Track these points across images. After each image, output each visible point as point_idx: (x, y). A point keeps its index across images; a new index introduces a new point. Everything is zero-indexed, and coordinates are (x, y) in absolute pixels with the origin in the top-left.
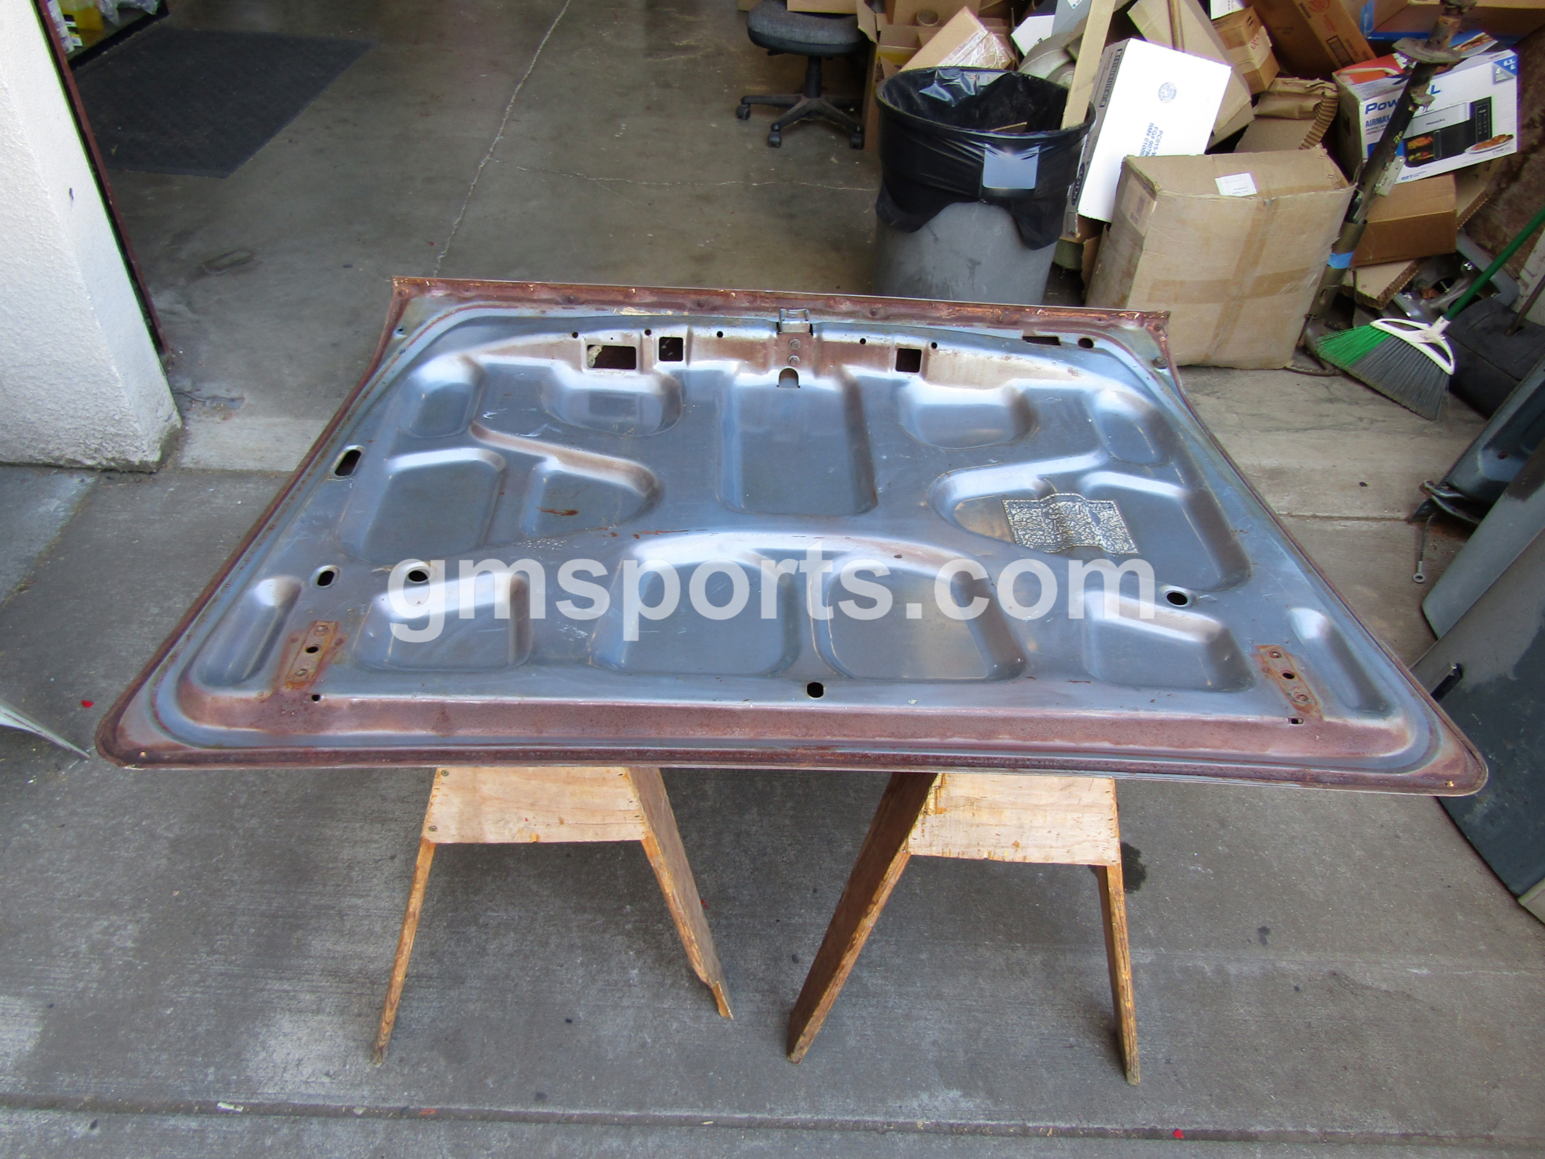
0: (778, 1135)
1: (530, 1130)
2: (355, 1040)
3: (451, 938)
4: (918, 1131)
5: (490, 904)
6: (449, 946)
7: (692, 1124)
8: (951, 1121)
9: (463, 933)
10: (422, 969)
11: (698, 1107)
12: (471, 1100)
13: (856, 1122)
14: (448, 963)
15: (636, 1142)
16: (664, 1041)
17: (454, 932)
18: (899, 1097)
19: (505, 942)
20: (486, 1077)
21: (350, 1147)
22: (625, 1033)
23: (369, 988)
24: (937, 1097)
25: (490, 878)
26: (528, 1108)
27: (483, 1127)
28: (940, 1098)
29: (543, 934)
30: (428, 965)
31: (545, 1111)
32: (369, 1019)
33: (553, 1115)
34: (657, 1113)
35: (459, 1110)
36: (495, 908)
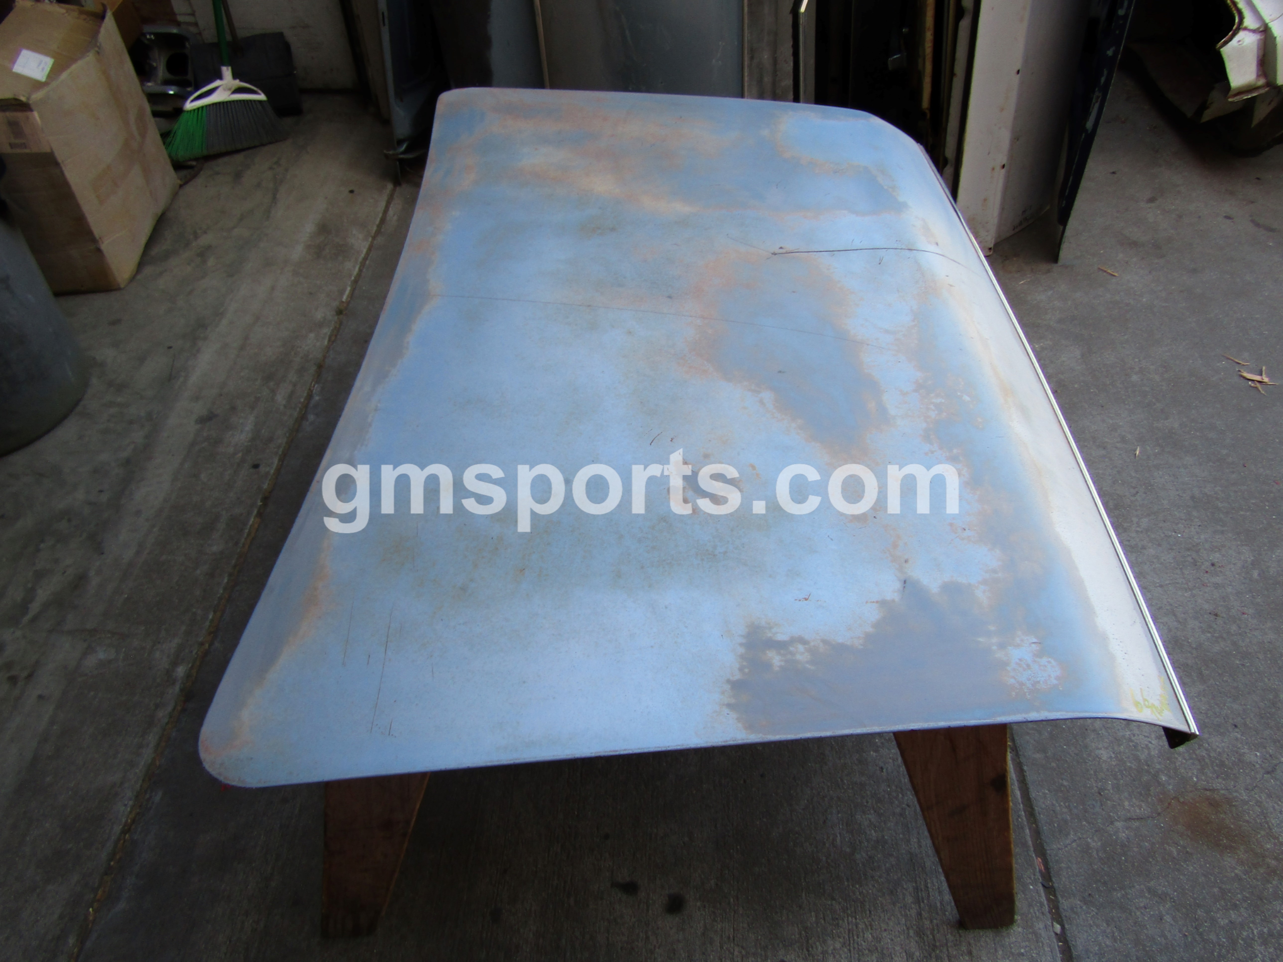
1: (1031, 776)
2: (996, 950)
3: (872, 877)
5: (827, 845)
6: (880, 877)
9: (864, 865)
10: (909, 899)
14: (899, 875)
17: (865, 875)
19: (866, 823)
23: (941, 951)
25: (798, 850)
27: (1039, 814)
29: (853, 788)
30: (904, 894)
32: (972, 942)
35: (1031, 837)
36: (831, 838)
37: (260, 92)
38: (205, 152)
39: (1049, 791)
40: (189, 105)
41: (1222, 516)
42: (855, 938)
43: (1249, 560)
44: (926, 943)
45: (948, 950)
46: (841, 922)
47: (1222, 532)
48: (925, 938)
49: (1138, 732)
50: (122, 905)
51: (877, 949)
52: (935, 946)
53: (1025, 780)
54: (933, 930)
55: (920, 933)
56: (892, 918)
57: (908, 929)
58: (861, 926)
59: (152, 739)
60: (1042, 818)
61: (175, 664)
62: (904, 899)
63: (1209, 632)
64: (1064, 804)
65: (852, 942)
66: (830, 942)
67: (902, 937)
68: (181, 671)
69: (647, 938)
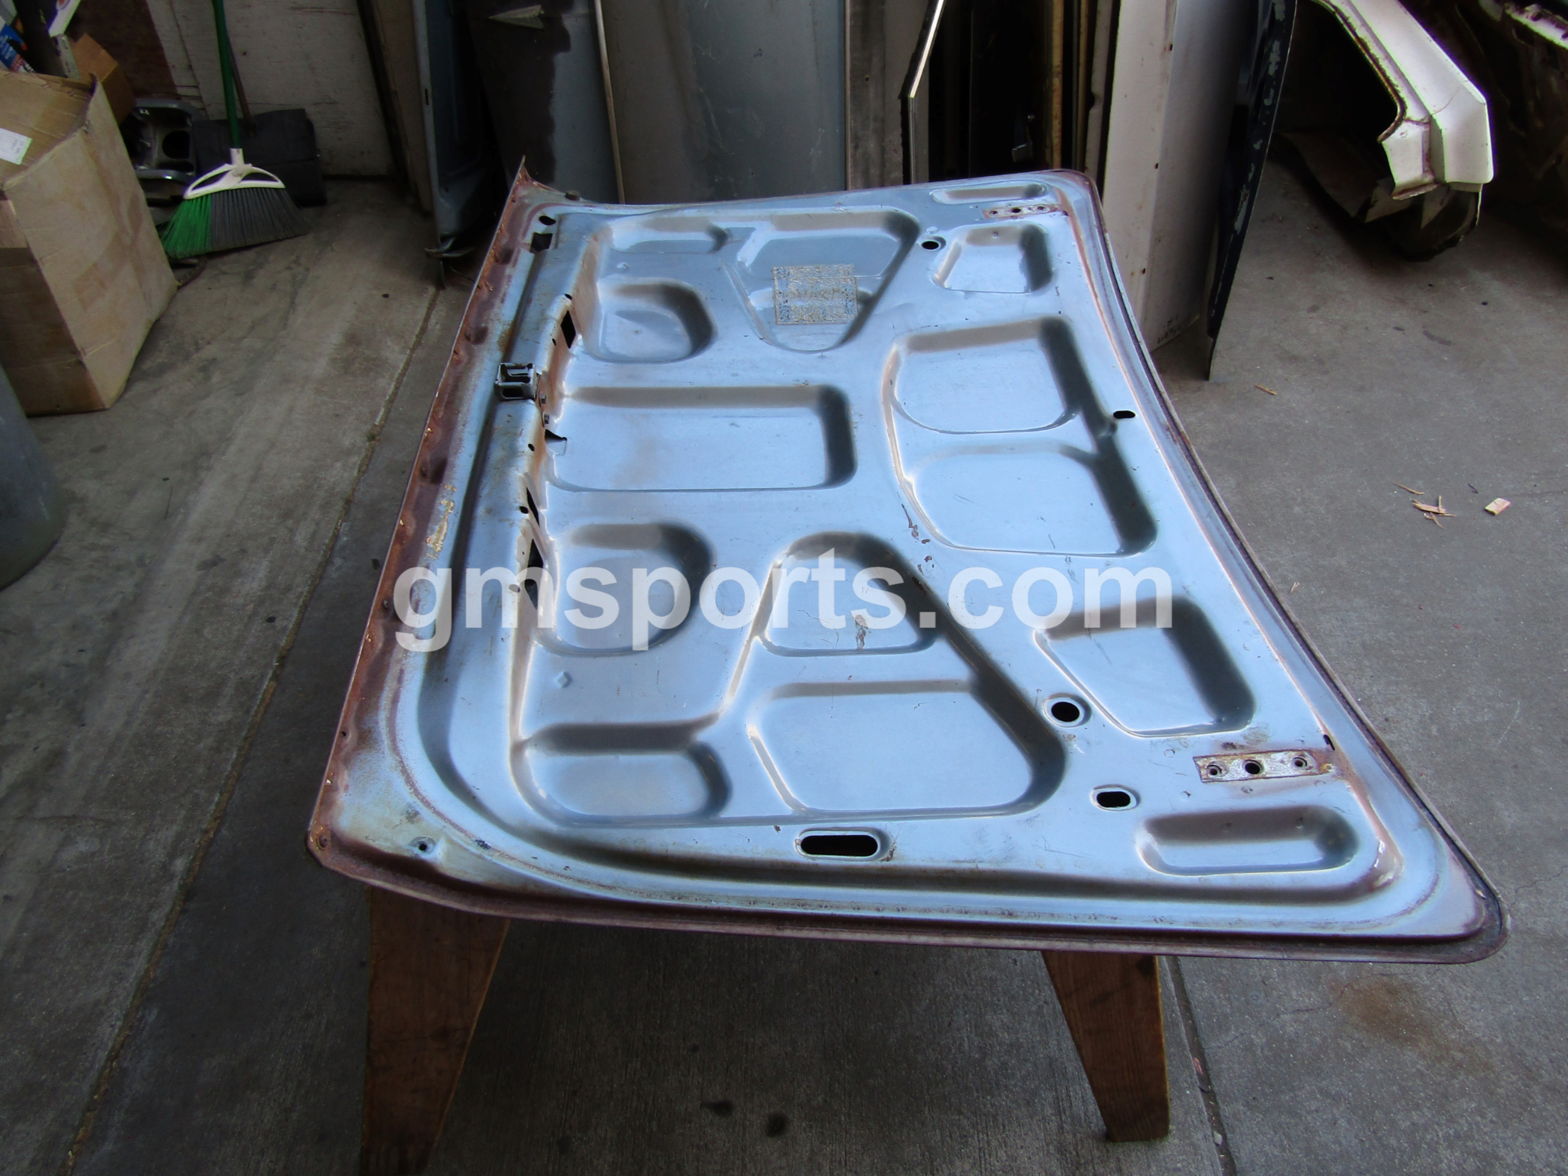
2: (1149, 1166)
3: (1006, 1086)
5: (953, 1051)
6: (1015, 1086)
9: (996, 1073)
10: (1049, 1111)
14: (1037, 1083)
17: (997, 1084)
19: (998, 1024)
21: (1256, 1134)
23: (1086, 1170)
25: (920, 1058)
27: (1196, 1008)
29: (982, 985)
30: (1042, 1105)
32: (1121, 1157)
35: (1187, 1034)
36: (958, 1043)
37: (276, 178)
38: (209, 249)
39: (1206, 981)
40: (191, 193)
41: (1396, 664)
42: (987, 1157)
43: (1427, 714)
44: (1069, 1160)
45: (1094, 1168)
46: (970, 1140)
47: (1397, 683)
48: (1068, 1155)
50: (108, 1147)
51: (1012, 1169)
52: (1079, 1163)
53: (1179, 969)
54: (1077, 1145)
55: (1061, 1150)
56: (1030, 1133)
57: (1048, 1145)
58: (994, 1143)
59: (145, 945)
60: (1198, 1012)
61: (172, 856)
62: (1043, 1110)
64: (1224, 995)
65: (983, 1162)
66: (958, 1163)
67: (1041, 1154)
68: (180, 864)
69: (744, 1165)
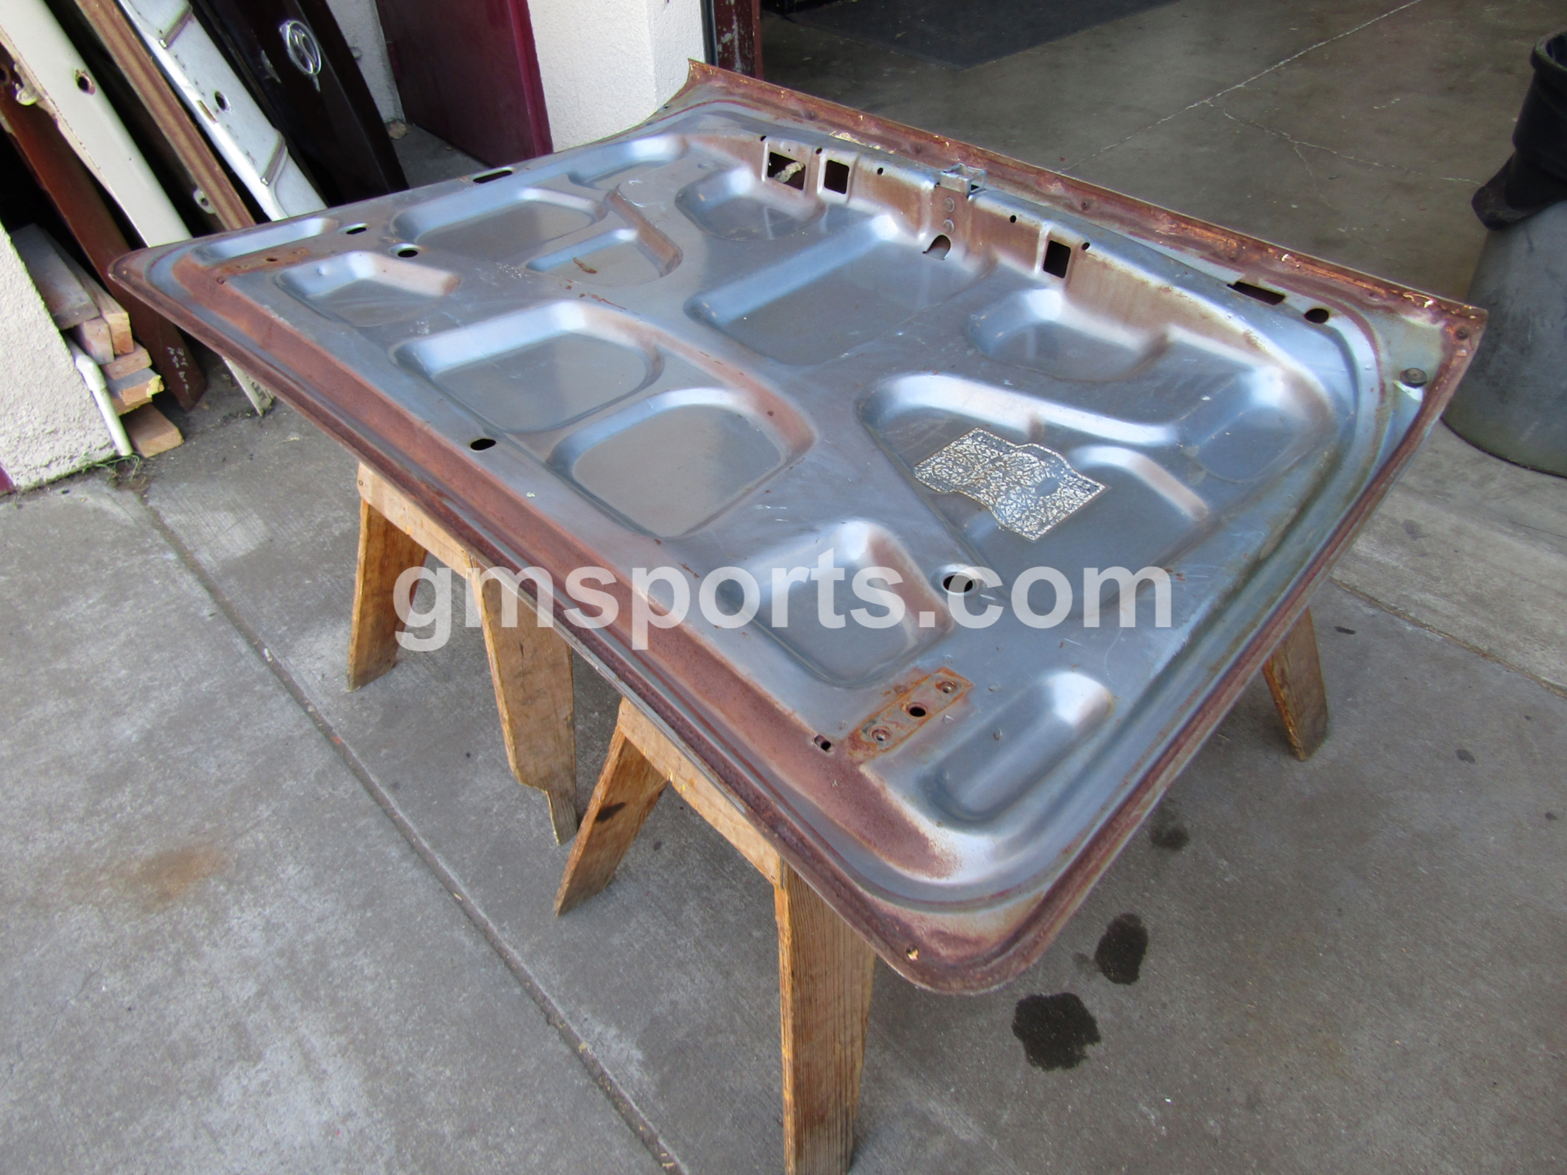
0: (485, 948)
1: (365, 800)
4: (575, 1051)
7: (449, 888)
8: (607, 1070)
11: (465, 880)
12: (362, 754)
13: (545, 998)
15: (404, 865)
16: (502, 819)
18: (594, 1012)
20: (385, 747)
21: (282, 724)
22: (488, 793)
24: (621, 1042)
26: (381, 786)
28: (622, 1045)
31: (388, 797)
33: (388, 803)
34: (439, 860)
35: (351, 754)
49: (255, 920)
63: (159, 1140)
